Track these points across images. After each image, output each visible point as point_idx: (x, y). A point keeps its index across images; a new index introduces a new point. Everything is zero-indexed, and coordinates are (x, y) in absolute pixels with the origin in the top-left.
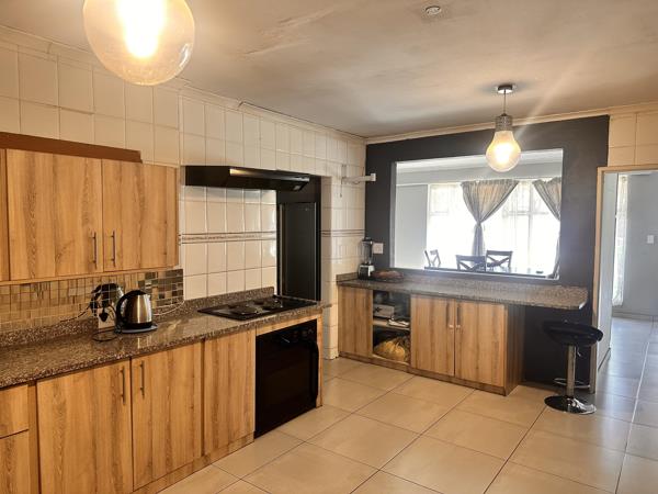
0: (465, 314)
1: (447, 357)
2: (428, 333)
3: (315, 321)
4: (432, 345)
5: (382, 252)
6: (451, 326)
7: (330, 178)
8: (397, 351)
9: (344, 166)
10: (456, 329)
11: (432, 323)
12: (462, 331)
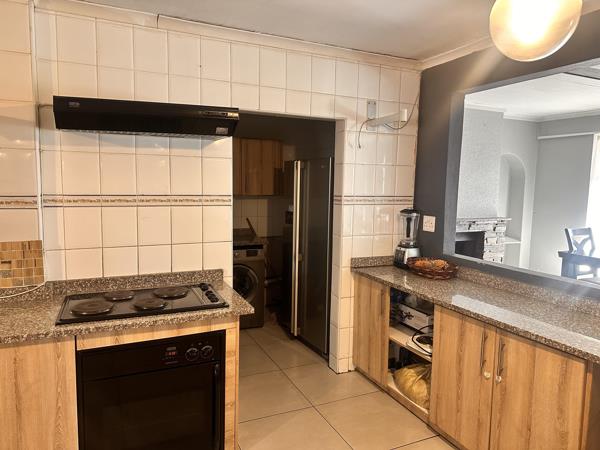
0: (511, 359)
1: (480, 425)
2: (454, 374)
3: (223, 332)
4: (459, 397)
5: (433, 230)
6: (487, 374)
7: (343, 121)
8: (415, 388)
9: (371, 104)
10: (495, 383)
11: (460, 360)
12: (504, 390)
